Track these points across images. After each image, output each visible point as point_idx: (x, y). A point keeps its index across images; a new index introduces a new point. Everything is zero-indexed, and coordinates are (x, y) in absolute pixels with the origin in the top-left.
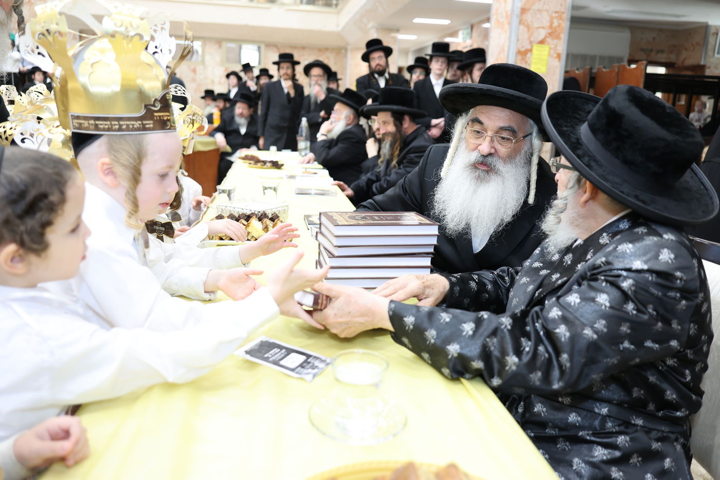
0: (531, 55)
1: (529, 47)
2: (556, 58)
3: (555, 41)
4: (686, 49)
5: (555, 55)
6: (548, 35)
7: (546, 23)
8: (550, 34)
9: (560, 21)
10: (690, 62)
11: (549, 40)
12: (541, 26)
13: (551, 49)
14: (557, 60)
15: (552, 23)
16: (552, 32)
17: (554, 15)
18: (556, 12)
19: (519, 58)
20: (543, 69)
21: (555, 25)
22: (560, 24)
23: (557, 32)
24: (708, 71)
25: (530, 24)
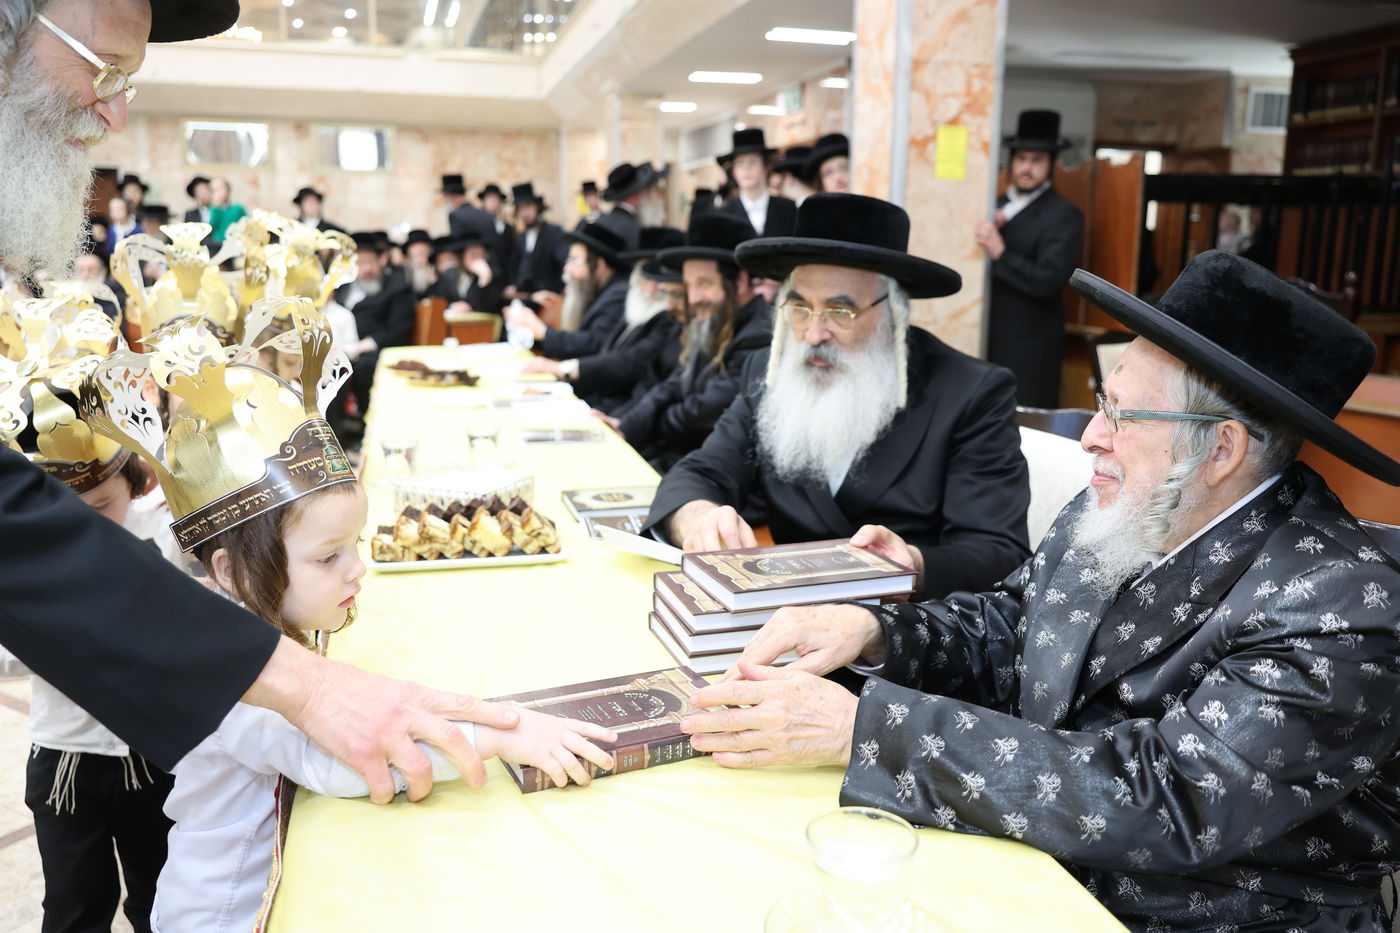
0: (935, 146)
1: (929, 132)
2: (980, 150)
3: (978, 120)
4: (1194, 119)
5: (979, 146)
6: (964, 109)
7: (960, 87)
8: (968, 107)
9: (985, 83)
10: (1203, 142)
11: (966, 117)
12: (951, 91)
13: (970, 134)
14: (982, 155)
15: (969, 85)
16: (972, 103)
17: (974, 71)
18: (977, 66)
19: (914, 152)
20: (959, 172)
21: (976, 89)
22: (985, 87)
23: (979, 102)
24: (1236, 157)
25: (931, 88)
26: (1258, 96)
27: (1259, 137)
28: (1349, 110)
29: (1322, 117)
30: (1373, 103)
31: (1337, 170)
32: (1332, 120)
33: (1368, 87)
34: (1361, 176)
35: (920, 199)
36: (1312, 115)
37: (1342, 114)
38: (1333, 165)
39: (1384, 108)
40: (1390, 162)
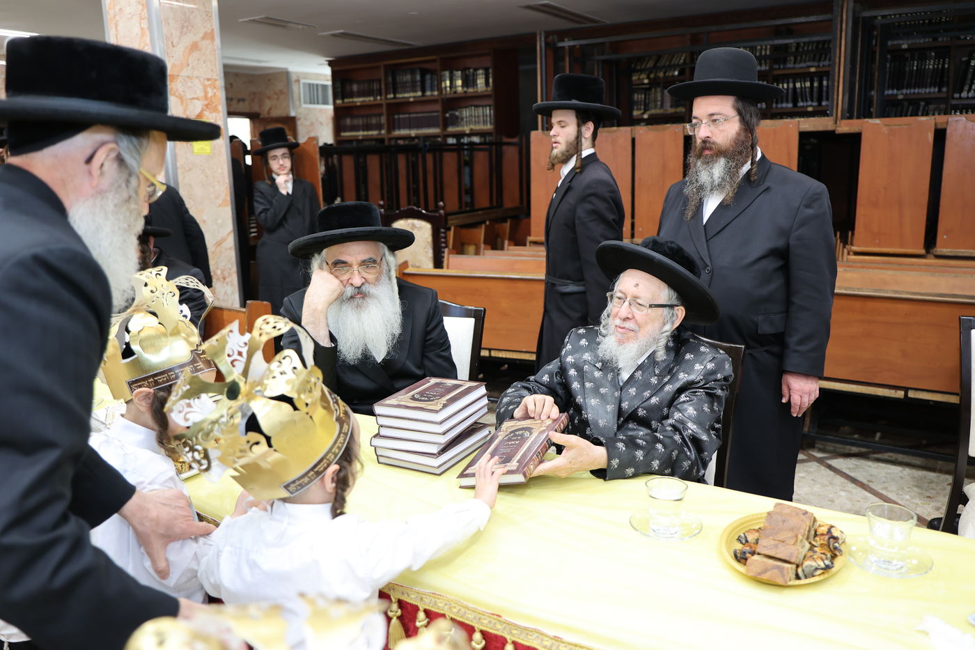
3: (214, 114)
4: (269, 98)
6: (205, 108)
7: (200, 94)
8: (207, 106)
9: (215, 90)
10: (276, 113)
11: (207, 113)
12: (195, 96)
15: (206, 93)
16: (209, 104)
17: (208, 83)
18: (208, 80)
20: (208, 149)
21: (210, 94)
22: (215, 93)
23: (213, 103)
24: (299, 123)
25: (182, 94)
26: (304, 84)
27: (309, 109)
28: (367, 99)
29: (353, 102)
30: (381, 95)
31: (366, 133)
32: (358, 104)
33: (376, 86)
34: (379, 137)
35: (187, 169)
36: (346, 100)
37: (363, 101)
38: (363, 130)
39: (386, 99)
40: (394, 129)
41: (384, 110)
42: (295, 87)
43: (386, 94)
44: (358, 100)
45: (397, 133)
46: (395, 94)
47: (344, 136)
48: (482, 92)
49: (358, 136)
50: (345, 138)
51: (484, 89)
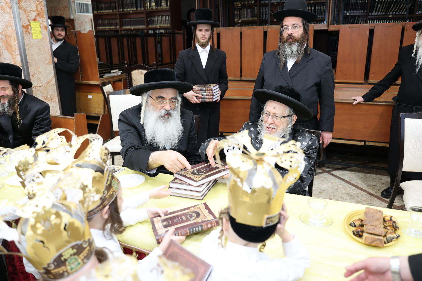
0: (31, 28)
1: (28, 23)
2: (44, 29)
3: (42, 19)
4: (60, 10)
5: (44, 27)
6: (37, 15)
7: (35, 9)
8: (38, 14)
9: (41, 7)
11: (38, 18)
12: (32, 10)
13: (40, 24)
14: (45, 30)
16: (39, 14)
17: (37, 3)
18: (38, 1)
19: (25, 30)
20: (40, 36)
21: (39, 9)
22: (42, 8)
23: (41, 13)
24: (75, 22)
25: (25, 8)
26: (77, 3)
27: (79, 15)
28: (109, 11)
29: (102, 12)
30: (116, 10)
31: (109, 27)
32: (105, 13)
33: (113, 5)
34: (116, 29)
35: (30, 46)
36: (99, 12)
37: (107, 12)
38: (108, 26)
39: (119, 11)
40: (123, 26)
41: (118, 17)
42: (73, 5)
43: (119, 9)
44: (105, 12)
45: (125, 27)
46: (123, 9)
47: (98, 29)
48: (164, 9)
49: (106, 29)
50: (99, 30)
51: (166, 7)
